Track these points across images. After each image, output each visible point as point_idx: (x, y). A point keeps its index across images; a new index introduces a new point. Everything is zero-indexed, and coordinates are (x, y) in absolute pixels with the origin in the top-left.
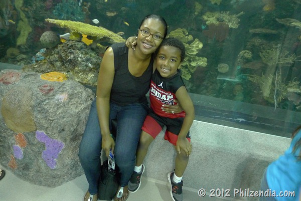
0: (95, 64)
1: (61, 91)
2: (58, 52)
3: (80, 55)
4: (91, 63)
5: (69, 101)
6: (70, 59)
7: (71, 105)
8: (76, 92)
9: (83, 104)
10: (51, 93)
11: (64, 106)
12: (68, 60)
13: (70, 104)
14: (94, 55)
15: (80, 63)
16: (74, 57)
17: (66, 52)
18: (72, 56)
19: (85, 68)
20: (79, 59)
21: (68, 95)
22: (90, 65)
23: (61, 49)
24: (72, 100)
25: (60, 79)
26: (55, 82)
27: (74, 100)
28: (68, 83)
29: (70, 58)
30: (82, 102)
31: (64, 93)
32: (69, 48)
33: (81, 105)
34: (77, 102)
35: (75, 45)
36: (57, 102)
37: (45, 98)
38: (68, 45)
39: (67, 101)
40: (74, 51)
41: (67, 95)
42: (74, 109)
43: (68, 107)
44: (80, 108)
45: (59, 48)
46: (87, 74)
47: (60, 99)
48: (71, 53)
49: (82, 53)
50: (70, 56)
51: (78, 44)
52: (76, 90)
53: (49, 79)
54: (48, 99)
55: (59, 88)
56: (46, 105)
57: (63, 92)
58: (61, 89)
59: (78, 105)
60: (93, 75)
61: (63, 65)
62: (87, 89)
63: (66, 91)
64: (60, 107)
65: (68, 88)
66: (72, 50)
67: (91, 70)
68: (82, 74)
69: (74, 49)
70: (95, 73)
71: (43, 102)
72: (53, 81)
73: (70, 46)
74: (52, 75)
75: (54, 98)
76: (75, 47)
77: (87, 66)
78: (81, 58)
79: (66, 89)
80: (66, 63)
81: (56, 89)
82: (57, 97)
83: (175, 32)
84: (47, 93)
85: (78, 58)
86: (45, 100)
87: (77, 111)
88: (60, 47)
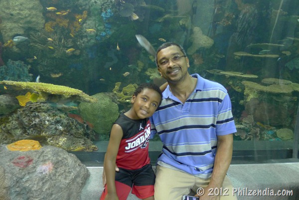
0: (66, 126)
1: (42, 161)
2: (18, 118)
3: (48, 118)
4: (61, 126)
5: (56, 172)
6: (35, 124)
7: (59, 176)
8: (60, 159)
9: (72, 172)
10: (31, 166)
11: (51, 178)
12: (32, 125)
13: (57, 174)
14: (64, 116)
15: (48, 127)
16: (41, 121)
17: (29, 116)
18: (37, 120)
19: (54, 132)
20: (47, 123)
21: (53, 164)
22: (60, 127)
23: (21, 114)
24: (59, 170)
25: (35, 146)
26: (30, 151)
27: (61, 170)
28: (47, 150)
29: (34, 122)
30: (70, 170)
31: (47, 163)
32: (32, 112)
33: (70, 173)
34: (65, 171)
35: (40, 107)
36: (40, 175)
37: (23, 173)
38: (31, 108)
39: (54, 171)
40: (39, 114)
41: (51, 165)
42: (63, 180)
43: (56, 179)
44: (70, 178)
45: (19, 113)
46: (57, 139)
47: (44, 171)
48: (35, 117)
49: (49, 115)
50: (34, 120)
51: (43, 106)
52: (60, 156)
53: (21, 149)
54: (29, 173)
55: (39, 158)
56: (27, 181)
57: (44, 161)
58: (41, 159)
59: (67, 174)
60: (66, 139)
61: (25, 132)
62: (70, 154)
63: (49, 159)
64: (46, 181)
65: (49, 156)
66: (37, 113)
67: (61, 133)
68: (52, 140)
69: (39, 112)
70: (67, 136)
71: (22, 179)
72: (27, 150)
73: (34, 109)
74: (23, 144)
75: (36, 171)
76: (41, 109)
77: (56, 129)
78: (48, 121)
79: (47, 158)
80: (28, 129)
81: (35, 159)
82: (39, 169)
83: (127, 88)
84: (26, 166)
85: (44, 121)
86: (24, 175)
87: (67, 181)
88: (20, 111)
